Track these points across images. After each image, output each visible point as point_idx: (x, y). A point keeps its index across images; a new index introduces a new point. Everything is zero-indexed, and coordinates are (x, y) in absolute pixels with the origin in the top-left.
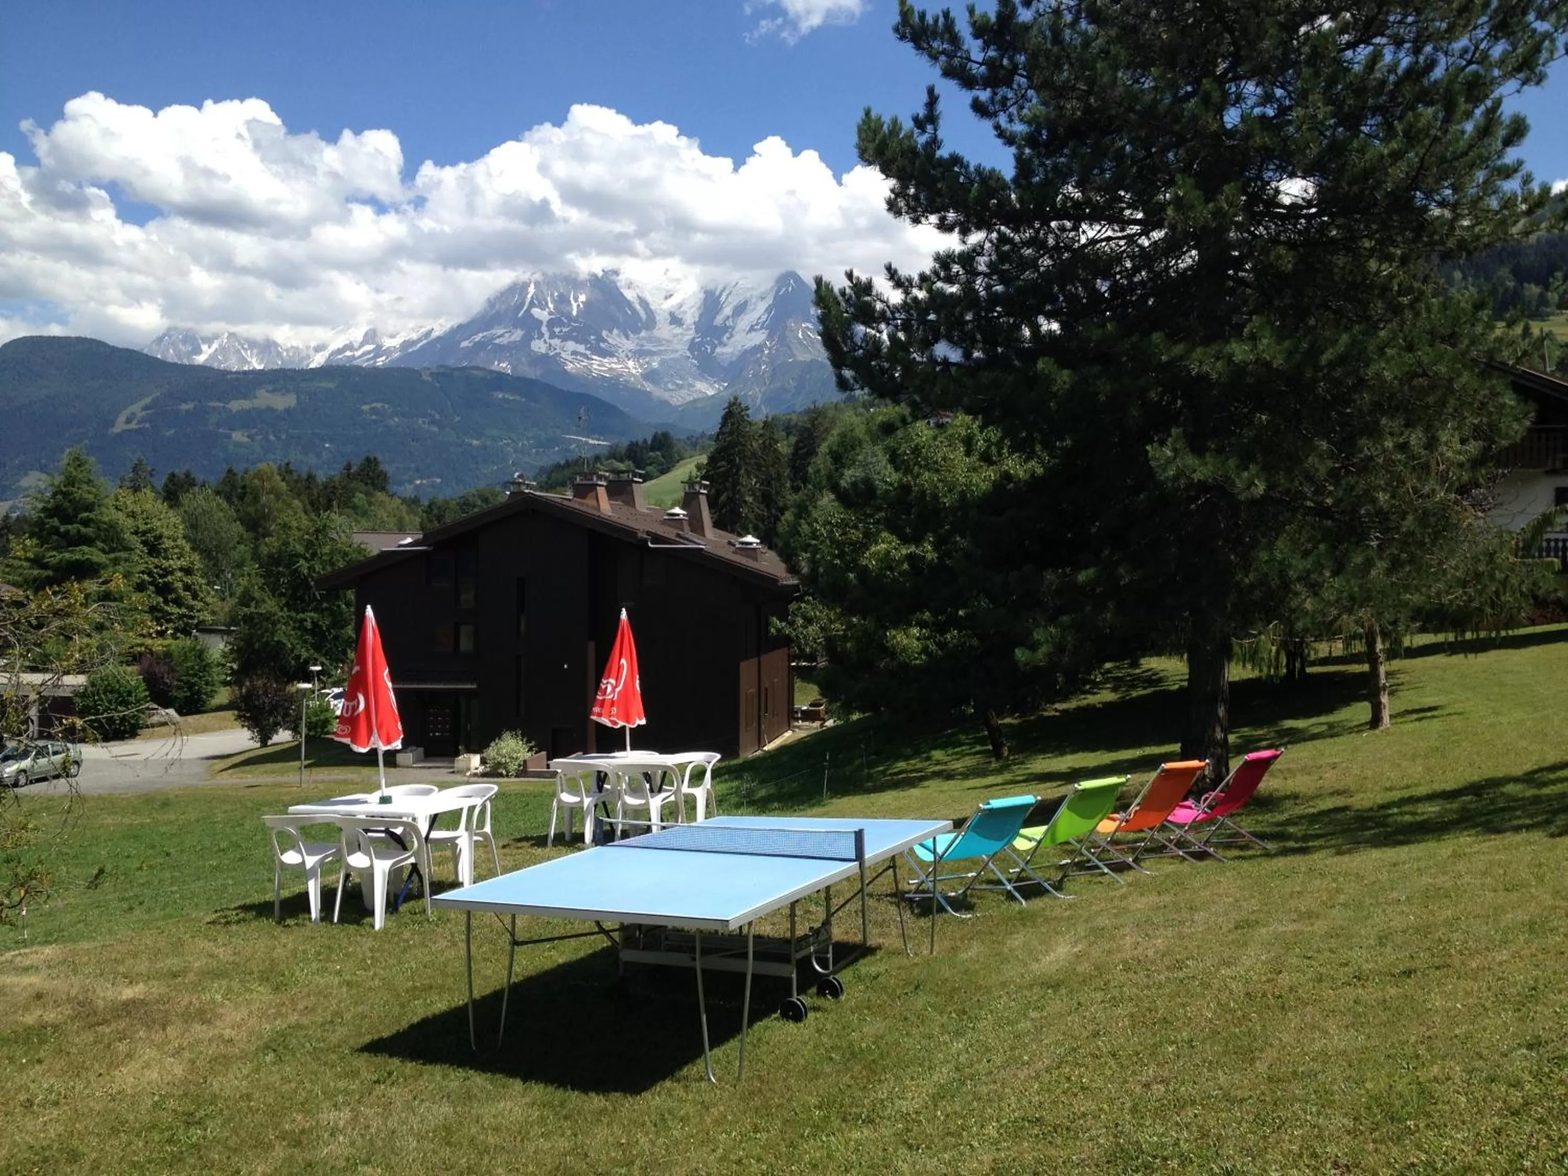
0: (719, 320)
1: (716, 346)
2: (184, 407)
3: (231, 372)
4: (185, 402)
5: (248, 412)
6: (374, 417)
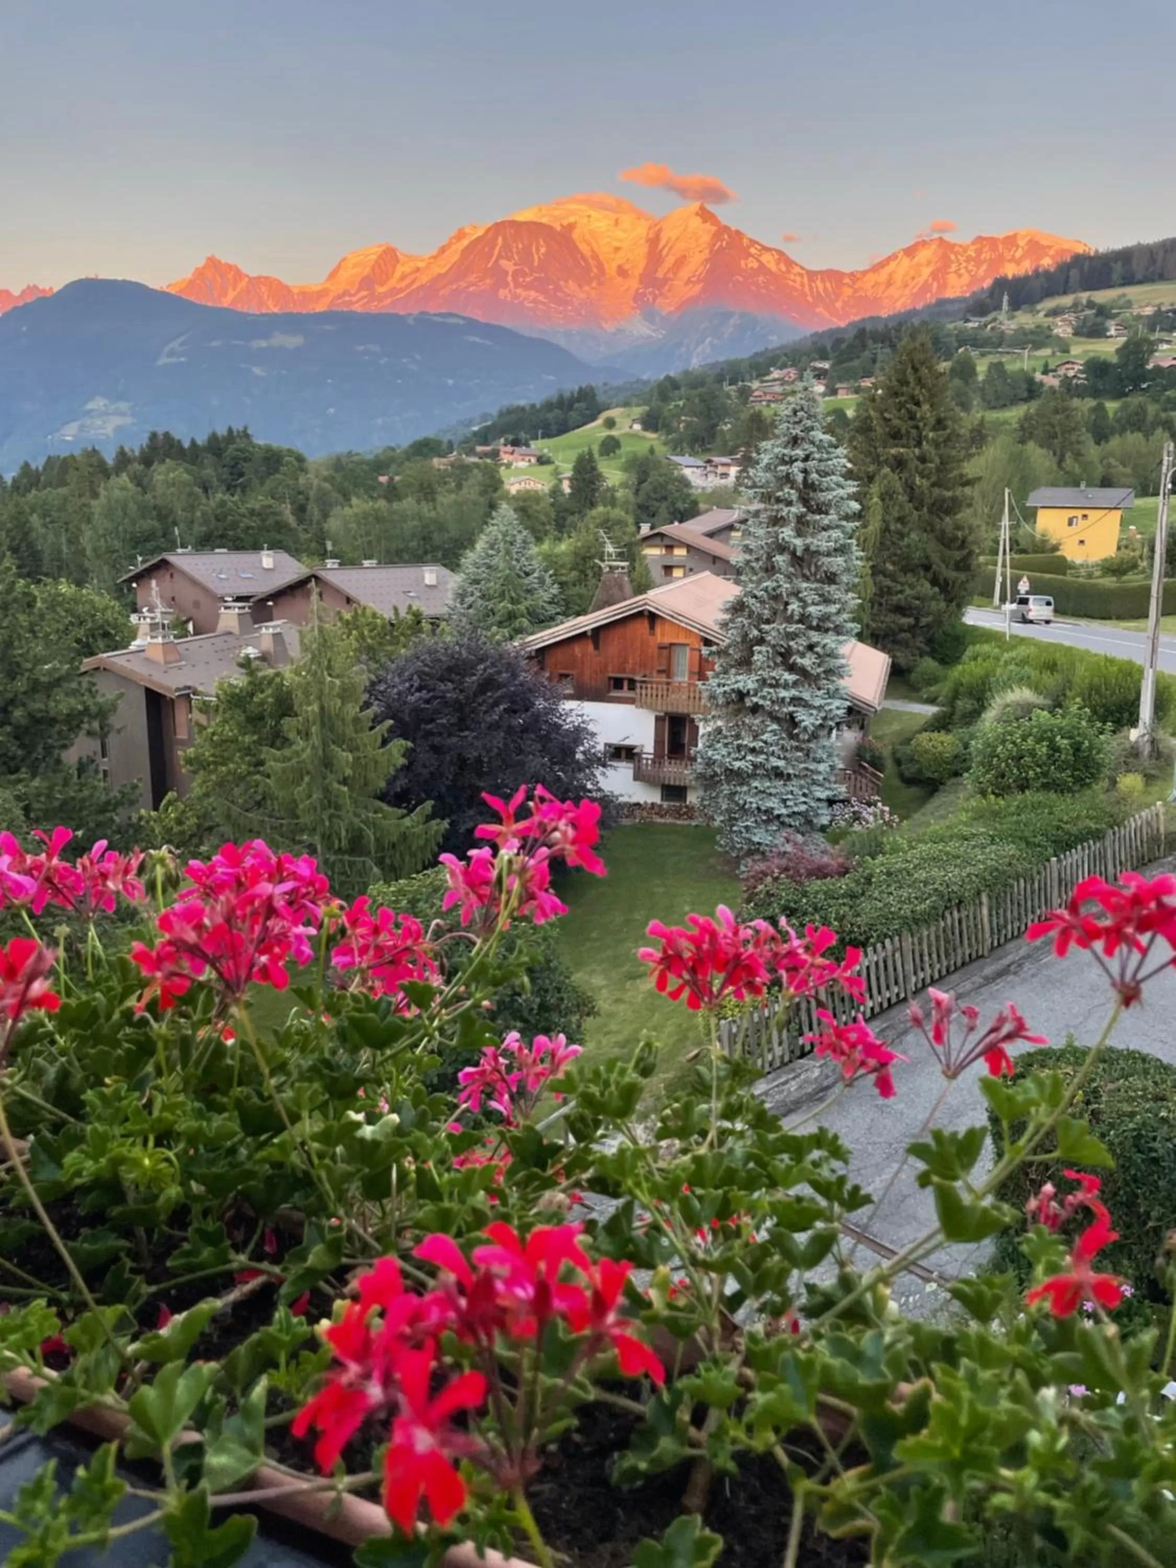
0: (660, 274)
2: (213, 344)
5: (265, 350)
6: (367, 357)
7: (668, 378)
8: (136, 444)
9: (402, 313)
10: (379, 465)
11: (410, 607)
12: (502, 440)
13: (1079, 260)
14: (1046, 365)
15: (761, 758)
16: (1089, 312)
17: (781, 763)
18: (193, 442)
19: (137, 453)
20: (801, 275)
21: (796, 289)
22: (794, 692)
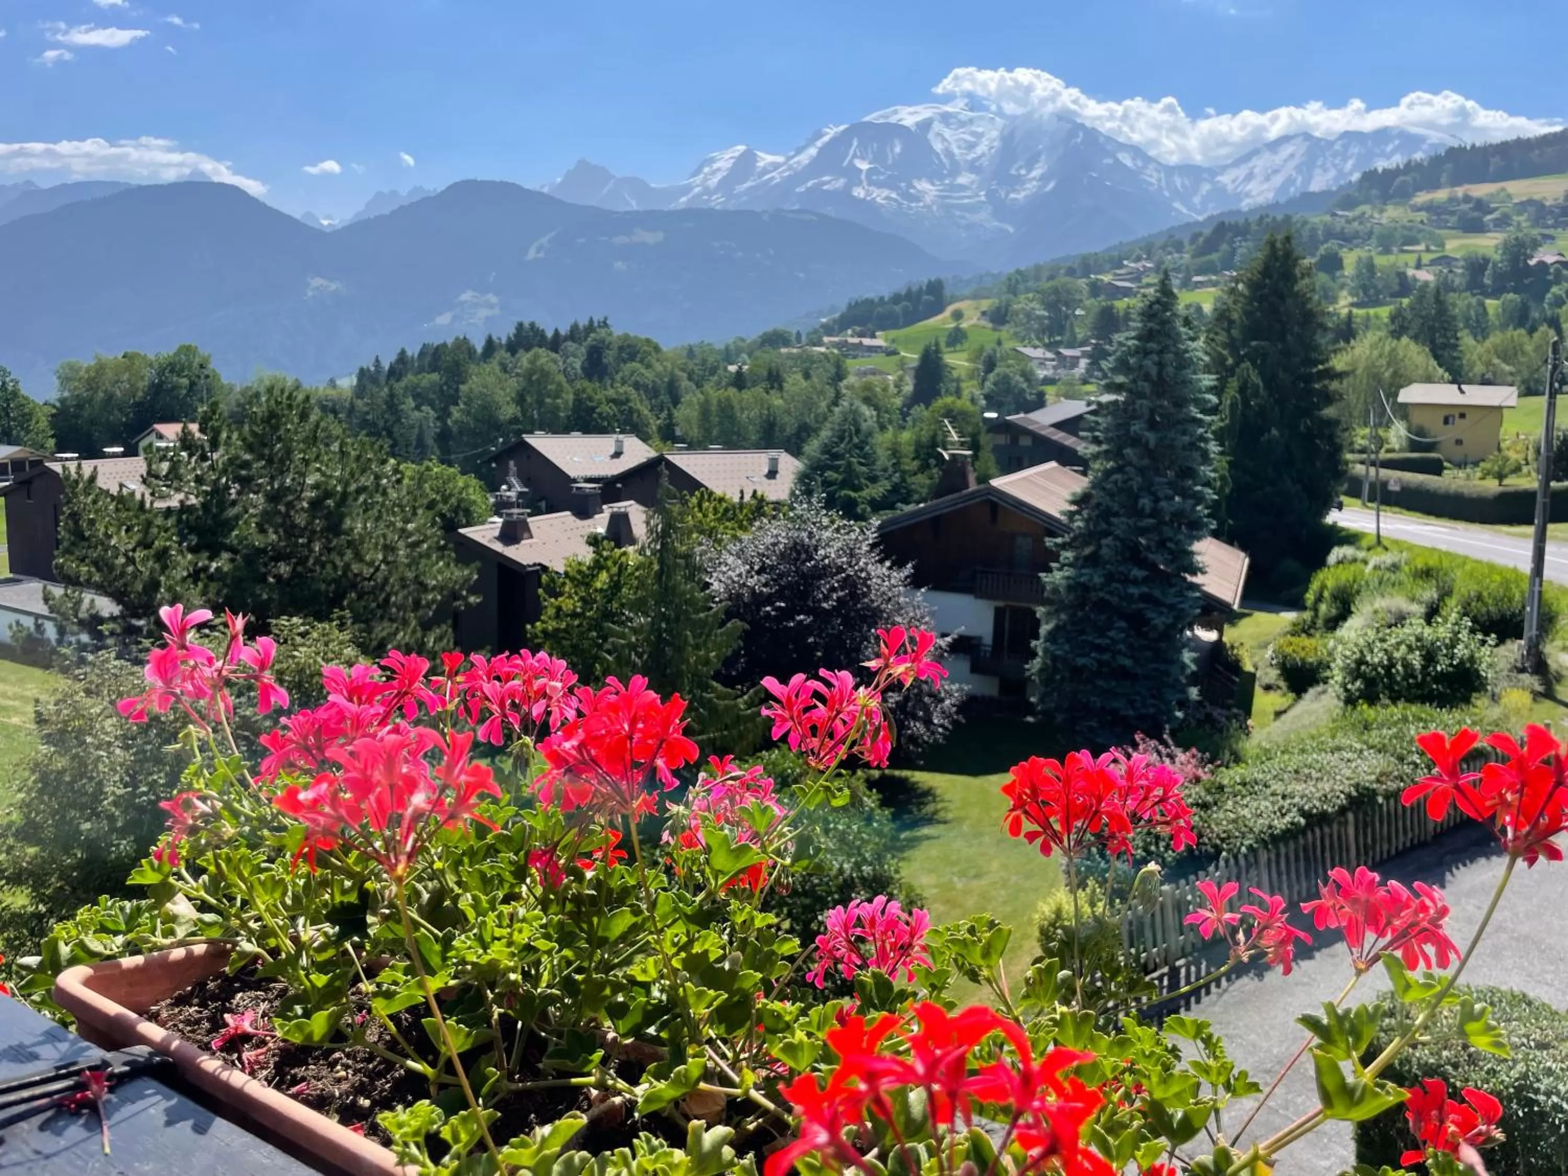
0: (1013, 171)
3: (615, 212)
5: (626, 246)
6: (722, 252)
7: (1018, 272)
8: (504, 332)
9: (758, 210)
10: (729, 356)
11: (755, 492)
12: (849, 332)
13: (1454, 153)
14: (1419, 260)
15: (1106, 657)
16: (1465, 207)
17: (1128, 662)
18: (557, 333)
19: (504, 341)
20: (1158, 171)
21: (1151, 184)
22: (1145, 589)
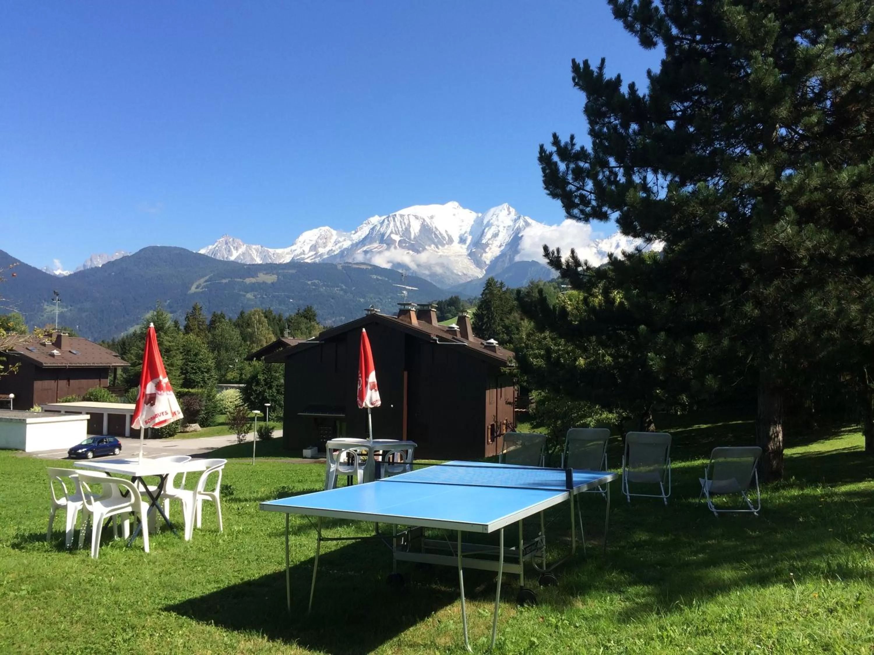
0: (484, 241)
1: (483, 253)
2: (224, 281)
3: (246, 265)
4: (224, 278)
5: (254, 284)
6: (314, 287)
9: (334, 263)
